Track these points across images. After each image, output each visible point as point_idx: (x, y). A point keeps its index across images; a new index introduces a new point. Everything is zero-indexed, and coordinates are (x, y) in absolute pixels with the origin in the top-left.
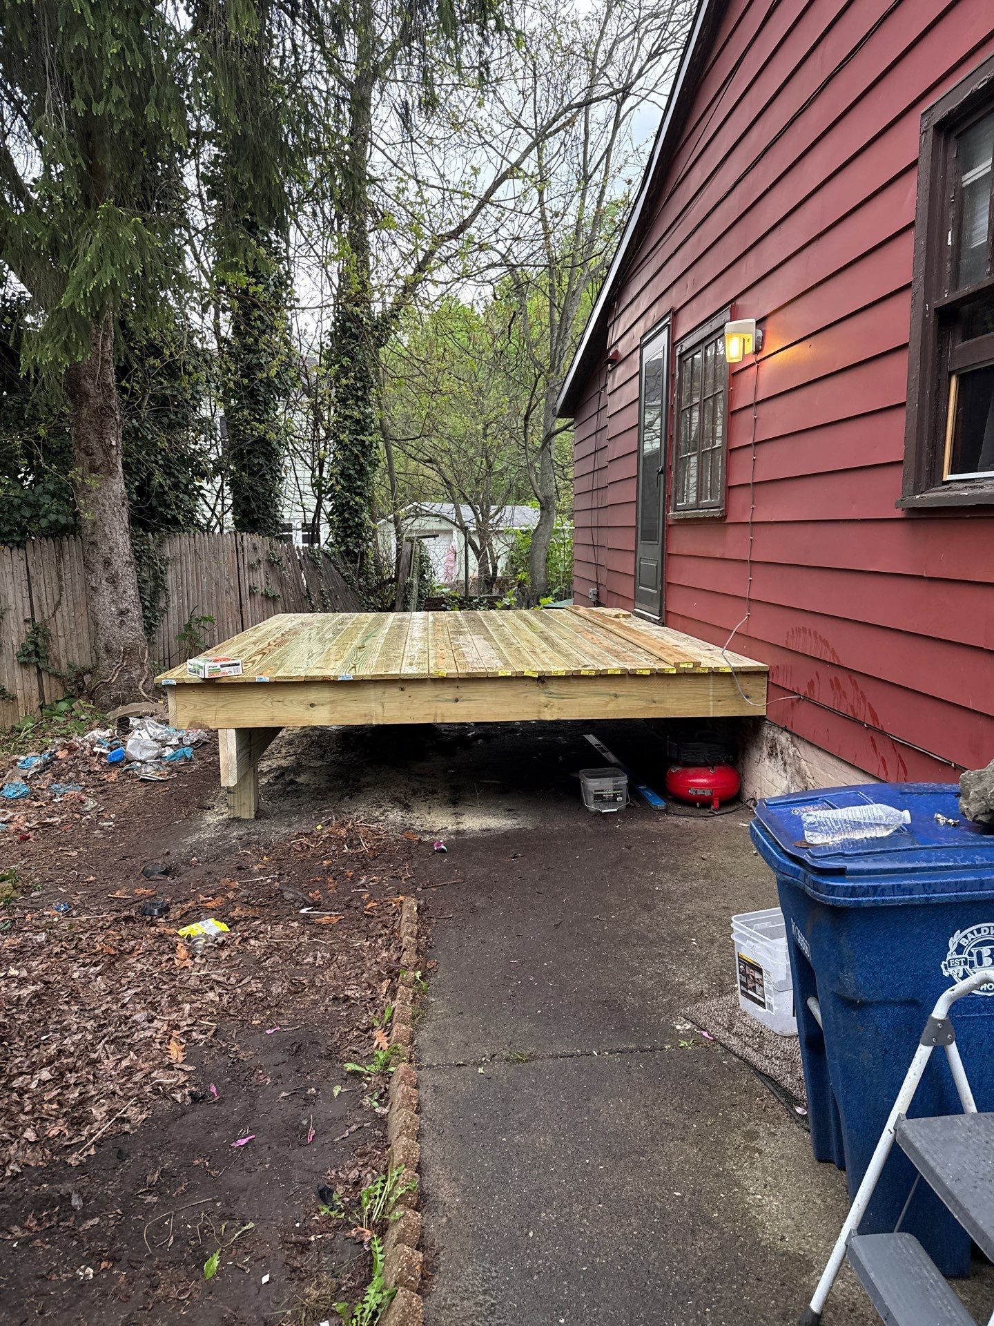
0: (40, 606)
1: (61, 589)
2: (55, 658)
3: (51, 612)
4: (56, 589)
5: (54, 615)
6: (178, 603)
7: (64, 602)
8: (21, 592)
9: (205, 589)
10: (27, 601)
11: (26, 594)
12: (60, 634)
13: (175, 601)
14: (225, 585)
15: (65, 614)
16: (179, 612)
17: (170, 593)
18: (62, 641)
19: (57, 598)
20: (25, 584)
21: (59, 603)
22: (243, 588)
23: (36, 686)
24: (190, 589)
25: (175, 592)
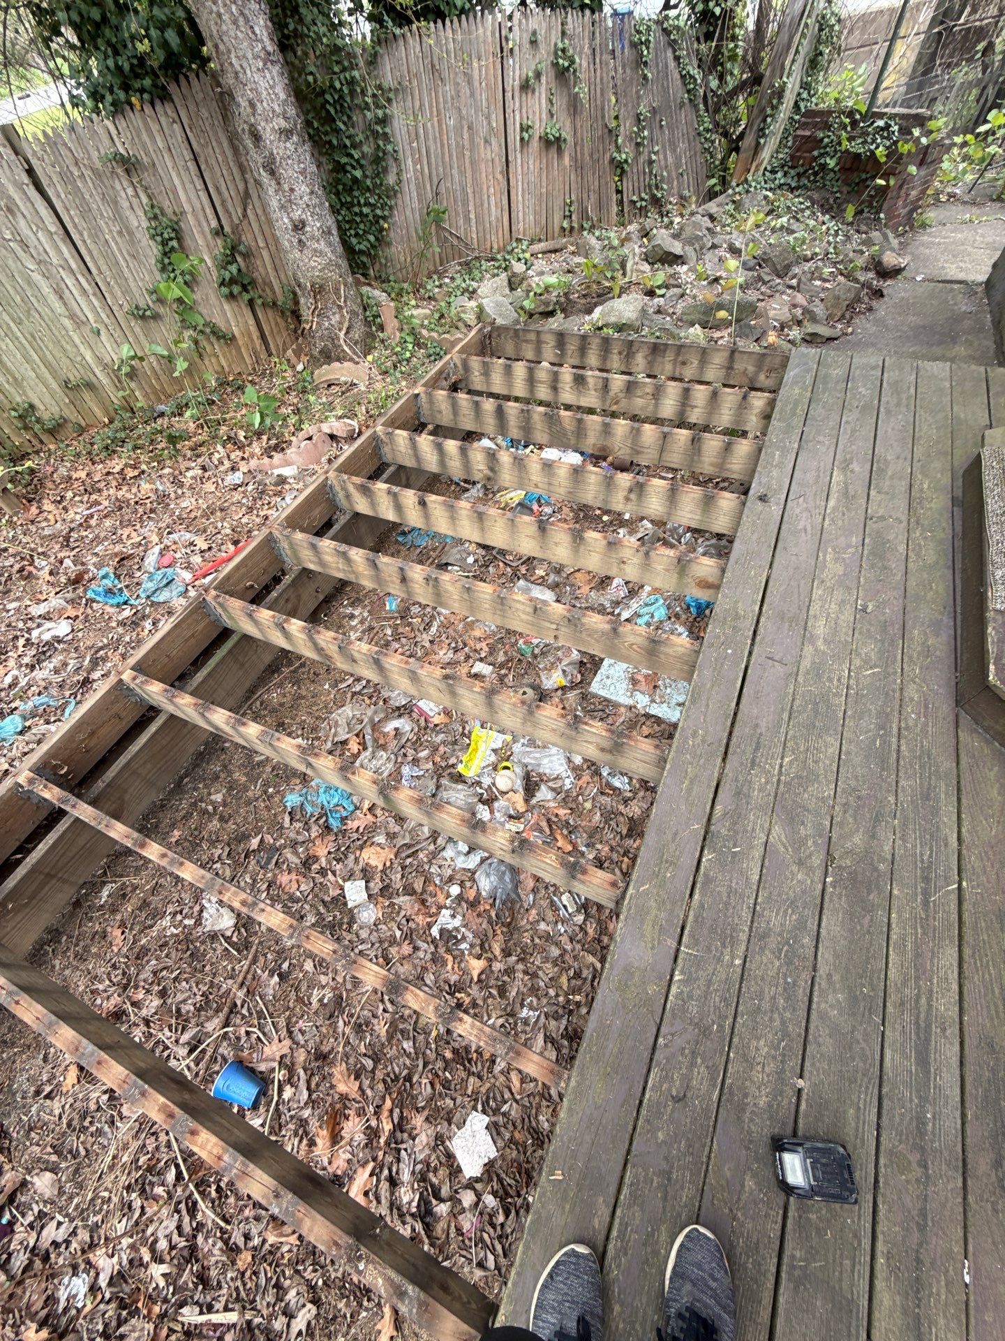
0: (223, 202)
1: (243, 170)
2: (264, 281)
3: (240, 211)
4: (235, 170)
5: (245, 215)
6: (415, 170)
7: (253, 192)
8: (193, 182)
9: (453, 142)
10: (203, 195)
11: (199, 185)
12: (262, 244)
13: (410, 168)
14: (482, 130)
15: (260, 211)
16: (418, 187)
17: (401, 156)
18: (265, 253)
19: (242, 186)
20: (191, 165)
21: (247, 194)
22: (510, 131)
24: (431, 143)
25: (408, 153)
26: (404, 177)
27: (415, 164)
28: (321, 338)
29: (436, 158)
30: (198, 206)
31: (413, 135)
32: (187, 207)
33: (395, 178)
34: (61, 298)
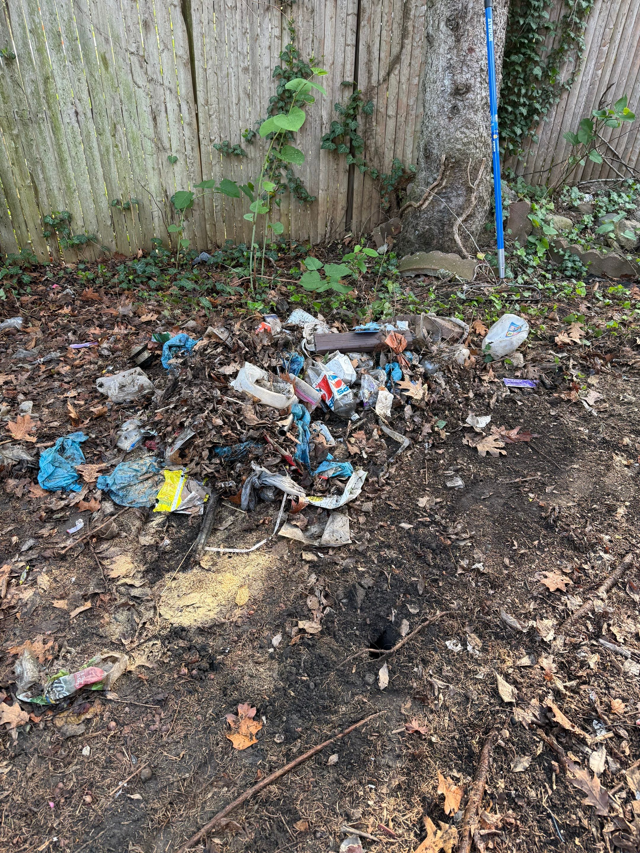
0: (369, 62)
1: (404, 35)
2: (376, 151)
3: (383, 73)
4: (397, 32)
5: (386, 79)
7: (405, 59)
8: (345, 36)
10: (350, 51)
11: (351, 39)
12: (391, 112)
15: (404, 79)
17: (584, 56)
18: (391, 123)
19: (396, 50)
20: (352, 20)
21: (397, 60)
23: (344, 189)
24: (624, 50)
25: (594, 56)
26: (579, 79)
27: (596, 69)
28: (429, 221)
29: (624, 66)
30: (341, 60)
31: (608, 38)
32: (329, 58)
33: (569, 77)
34: (155, 119)
